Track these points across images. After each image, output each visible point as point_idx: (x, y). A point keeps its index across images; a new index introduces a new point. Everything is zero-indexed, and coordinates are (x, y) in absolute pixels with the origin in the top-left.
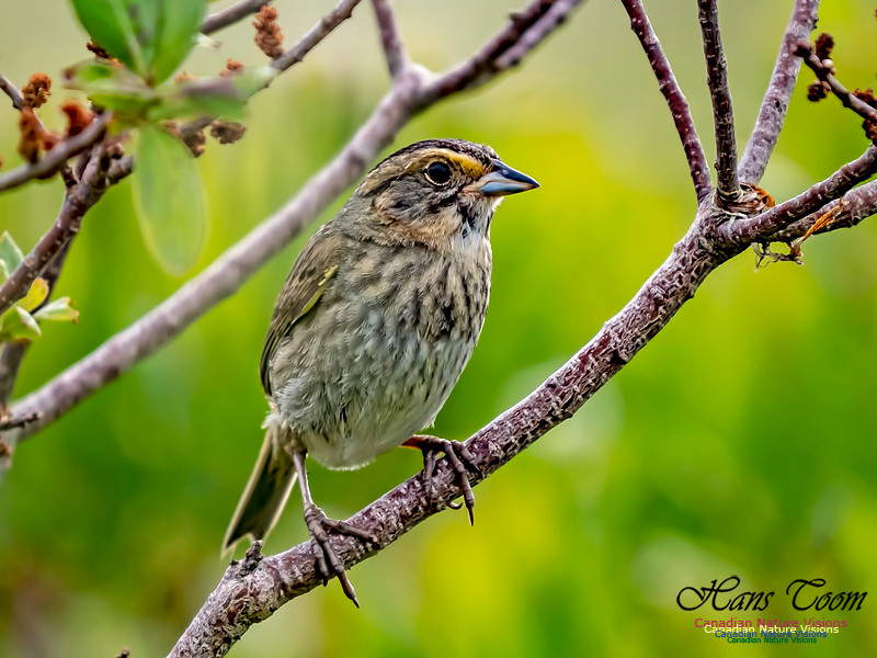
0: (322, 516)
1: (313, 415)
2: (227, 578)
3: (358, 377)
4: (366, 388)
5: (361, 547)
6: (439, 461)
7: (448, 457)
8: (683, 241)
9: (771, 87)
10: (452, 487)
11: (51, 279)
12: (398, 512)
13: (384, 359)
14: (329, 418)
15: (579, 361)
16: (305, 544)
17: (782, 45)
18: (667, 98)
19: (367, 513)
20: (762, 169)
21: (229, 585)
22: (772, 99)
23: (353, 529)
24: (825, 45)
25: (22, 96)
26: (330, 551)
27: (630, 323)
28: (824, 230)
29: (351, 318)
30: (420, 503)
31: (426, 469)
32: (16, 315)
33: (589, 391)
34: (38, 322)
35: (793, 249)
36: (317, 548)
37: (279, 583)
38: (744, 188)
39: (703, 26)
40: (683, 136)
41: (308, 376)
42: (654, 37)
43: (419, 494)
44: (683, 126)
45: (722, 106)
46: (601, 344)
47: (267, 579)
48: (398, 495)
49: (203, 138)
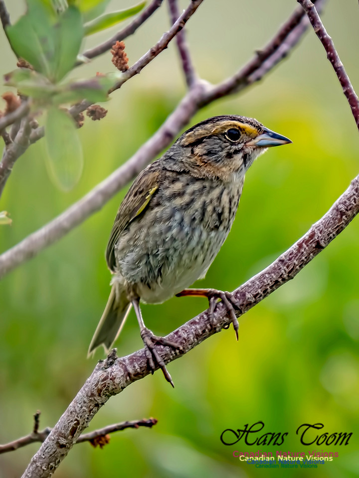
0: (151, 334)
1: (142, 274)
2: (98, 370)
3: (168, 250)
4: (172, 256)
5: (173, 352)
6: (218, 303)
7: (223, 302)
8: (357, 178)
10: (225, 318)
12: (194, 332)
13: (182, 240)
14: (151, 275)
15: (297, 246)
16: (141, 350)
18: (347, 97)
19: (177, 333)
21: (98, 374)
23: (168, 342)
26: (156, 354)
27: (326, 225)
29: (165, 216)
30: (206, 327)
31: (210, 309)
33: (303, 264)
36: (148, 352)
37: (126, 373)
40: (357, 119)
41: (139, 251)
42: (340, 63)
43: (206, 322)
44: (357, 114)
46: (310, 237)
47: (120, 370)
48: (194, 323)
49: (83, 117)
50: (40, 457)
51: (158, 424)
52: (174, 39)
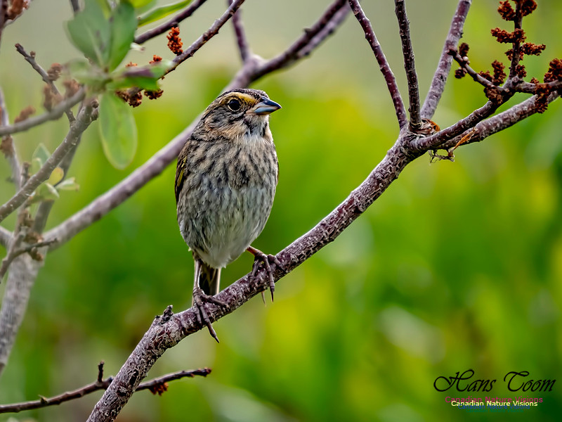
0: (202, 293)
2: (154, 325)
3: (205, 212)
4: (210, 217)
8: (392, 149)
9: (439, 68)
11: (65, 168)
12: (243, 290)
15: (338, 211)
17: (444, 46)
18: (384, 74)
19: (227, 291)
20: (433, 111)
21: (155, 328)
22: (439, 74)
23: (216, 300)
24: (464, 49)
25: (47, 74)
26: (203, 311)
27: (365, 192)
28: (466, 143)
30: (255, 286)
32: (46, 188)
33: (343, 227)
34: (58, 191)
35: (449, 153)
37: (181, 328)
38: (424, 121)
39: (402, 37)
40: (392, 94)
41: (185, 217)
42: (378, 43)
44: (392, 89)
45: (412, 79)
46: (349, 203)
47: (175, 326)
48: (243, 281)
49: (141, 96)
50: (103, 405)
51: (212, 373)
52: (230, 20)
